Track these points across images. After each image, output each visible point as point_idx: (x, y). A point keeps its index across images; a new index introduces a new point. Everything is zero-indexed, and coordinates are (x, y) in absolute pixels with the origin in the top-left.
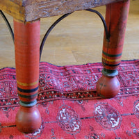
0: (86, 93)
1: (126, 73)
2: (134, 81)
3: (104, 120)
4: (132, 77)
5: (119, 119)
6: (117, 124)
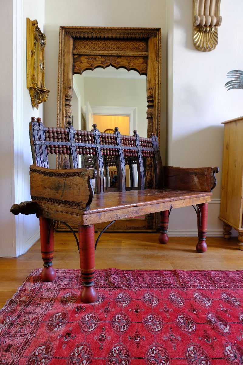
0: (188, 286)
1: (215, 277)
2: (220, 281)
3: (201, 301)
4: (219, 279)
5: (210, 301)
6: (209, 304)
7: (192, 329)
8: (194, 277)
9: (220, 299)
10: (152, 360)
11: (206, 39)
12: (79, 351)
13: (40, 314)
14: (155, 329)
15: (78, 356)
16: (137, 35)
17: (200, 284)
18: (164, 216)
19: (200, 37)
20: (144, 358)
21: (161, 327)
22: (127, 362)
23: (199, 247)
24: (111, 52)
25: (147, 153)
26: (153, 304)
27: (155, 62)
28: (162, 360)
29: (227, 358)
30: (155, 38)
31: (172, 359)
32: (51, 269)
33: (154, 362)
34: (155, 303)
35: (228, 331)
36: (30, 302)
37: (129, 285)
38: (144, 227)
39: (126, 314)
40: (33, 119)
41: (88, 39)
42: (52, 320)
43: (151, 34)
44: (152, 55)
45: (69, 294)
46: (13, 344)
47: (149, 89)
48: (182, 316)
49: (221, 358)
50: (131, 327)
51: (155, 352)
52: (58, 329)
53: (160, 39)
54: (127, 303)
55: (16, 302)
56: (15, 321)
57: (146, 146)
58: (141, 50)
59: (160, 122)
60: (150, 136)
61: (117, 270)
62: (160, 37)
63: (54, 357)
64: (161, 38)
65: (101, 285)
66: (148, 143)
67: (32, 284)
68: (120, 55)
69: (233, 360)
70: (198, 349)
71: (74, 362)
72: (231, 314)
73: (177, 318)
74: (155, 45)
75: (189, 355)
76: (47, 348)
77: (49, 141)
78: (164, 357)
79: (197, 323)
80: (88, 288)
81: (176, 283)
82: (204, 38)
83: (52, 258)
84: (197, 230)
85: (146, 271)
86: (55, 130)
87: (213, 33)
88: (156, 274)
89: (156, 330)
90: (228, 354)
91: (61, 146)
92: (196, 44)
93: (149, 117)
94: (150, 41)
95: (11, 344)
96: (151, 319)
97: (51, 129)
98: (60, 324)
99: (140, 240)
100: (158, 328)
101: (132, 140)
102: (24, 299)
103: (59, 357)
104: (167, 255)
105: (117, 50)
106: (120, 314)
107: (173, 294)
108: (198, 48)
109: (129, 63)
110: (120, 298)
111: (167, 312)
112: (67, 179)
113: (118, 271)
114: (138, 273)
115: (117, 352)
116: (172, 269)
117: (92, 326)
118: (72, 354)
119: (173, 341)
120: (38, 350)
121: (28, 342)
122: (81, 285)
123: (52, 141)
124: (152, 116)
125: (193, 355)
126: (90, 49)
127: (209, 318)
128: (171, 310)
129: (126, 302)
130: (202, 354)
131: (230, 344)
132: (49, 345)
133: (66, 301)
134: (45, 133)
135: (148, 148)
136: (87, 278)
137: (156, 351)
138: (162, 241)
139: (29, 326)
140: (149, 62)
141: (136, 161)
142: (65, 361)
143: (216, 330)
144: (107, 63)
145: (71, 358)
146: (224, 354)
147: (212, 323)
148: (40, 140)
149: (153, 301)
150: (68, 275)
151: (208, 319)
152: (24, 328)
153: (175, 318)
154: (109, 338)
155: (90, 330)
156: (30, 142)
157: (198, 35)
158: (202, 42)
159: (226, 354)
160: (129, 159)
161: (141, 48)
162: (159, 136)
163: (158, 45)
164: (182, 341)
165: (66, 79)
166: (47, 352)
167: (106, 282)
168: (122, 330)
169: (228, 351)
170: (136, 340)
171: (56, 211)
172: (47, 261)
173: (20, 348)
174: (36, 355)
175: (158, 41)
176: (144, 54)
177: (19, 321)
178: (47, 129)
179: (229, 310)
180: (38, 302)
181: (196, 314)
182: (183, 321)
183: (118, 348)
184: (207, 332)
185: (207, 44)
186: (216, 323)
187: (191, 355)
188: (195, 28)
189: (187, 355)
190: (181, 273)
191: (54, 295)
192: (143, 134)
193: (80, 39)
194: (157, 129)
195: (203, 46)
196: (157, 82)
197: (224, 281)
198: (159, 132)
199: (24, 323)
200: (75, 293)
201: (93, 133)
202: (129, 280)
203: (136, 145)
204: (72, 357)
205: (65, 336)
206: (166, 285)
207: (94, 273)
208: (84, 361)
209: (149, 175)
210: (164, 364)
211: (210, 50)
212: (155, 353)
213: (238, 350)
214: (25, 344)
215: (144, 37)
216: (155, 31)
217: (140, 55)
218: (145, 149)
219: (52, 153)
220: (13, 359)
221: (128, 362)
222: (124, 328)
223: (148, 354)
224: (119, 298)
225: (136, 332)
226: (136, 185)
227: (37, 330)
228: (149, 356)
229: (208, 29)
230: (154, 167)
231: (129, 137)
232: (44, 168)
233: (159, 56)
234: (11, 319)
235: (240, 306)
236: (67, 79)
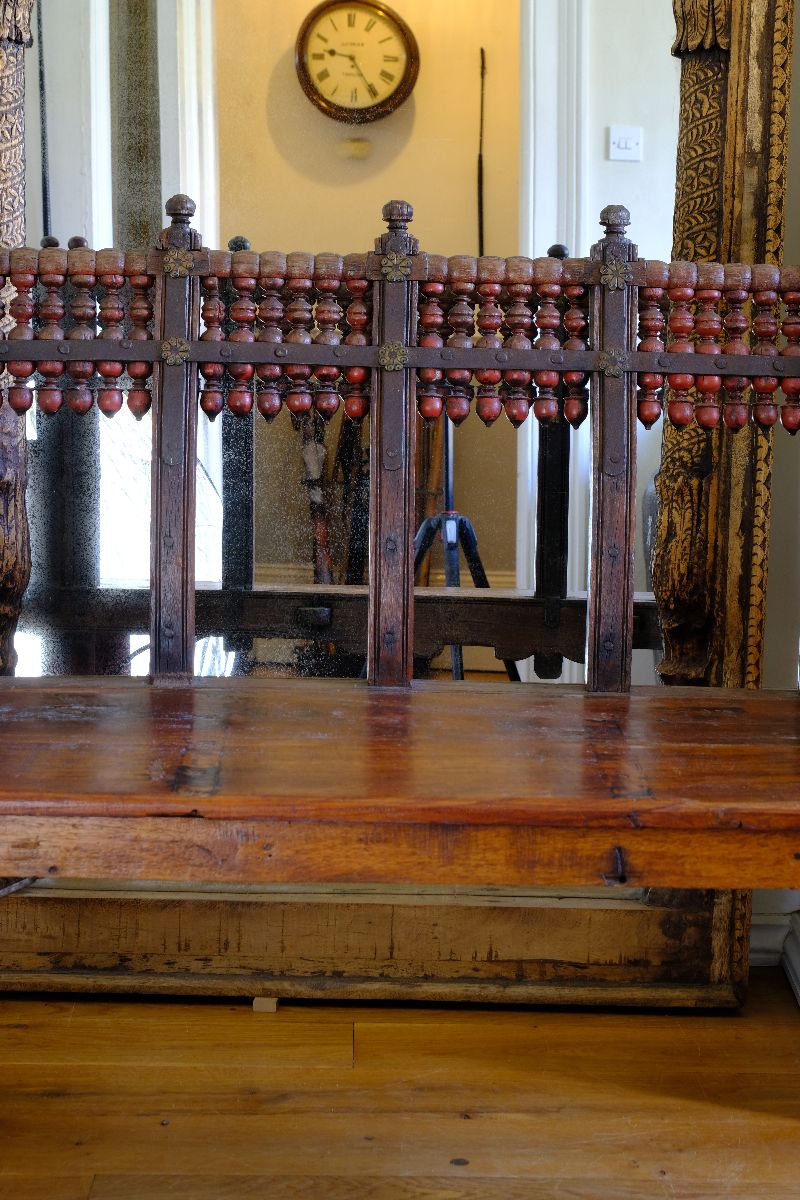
38: (635, 963)
59: (782, 89)
93: (693, 44)
124: (722, 41)
194: (757, 146)
209: (680, 534)
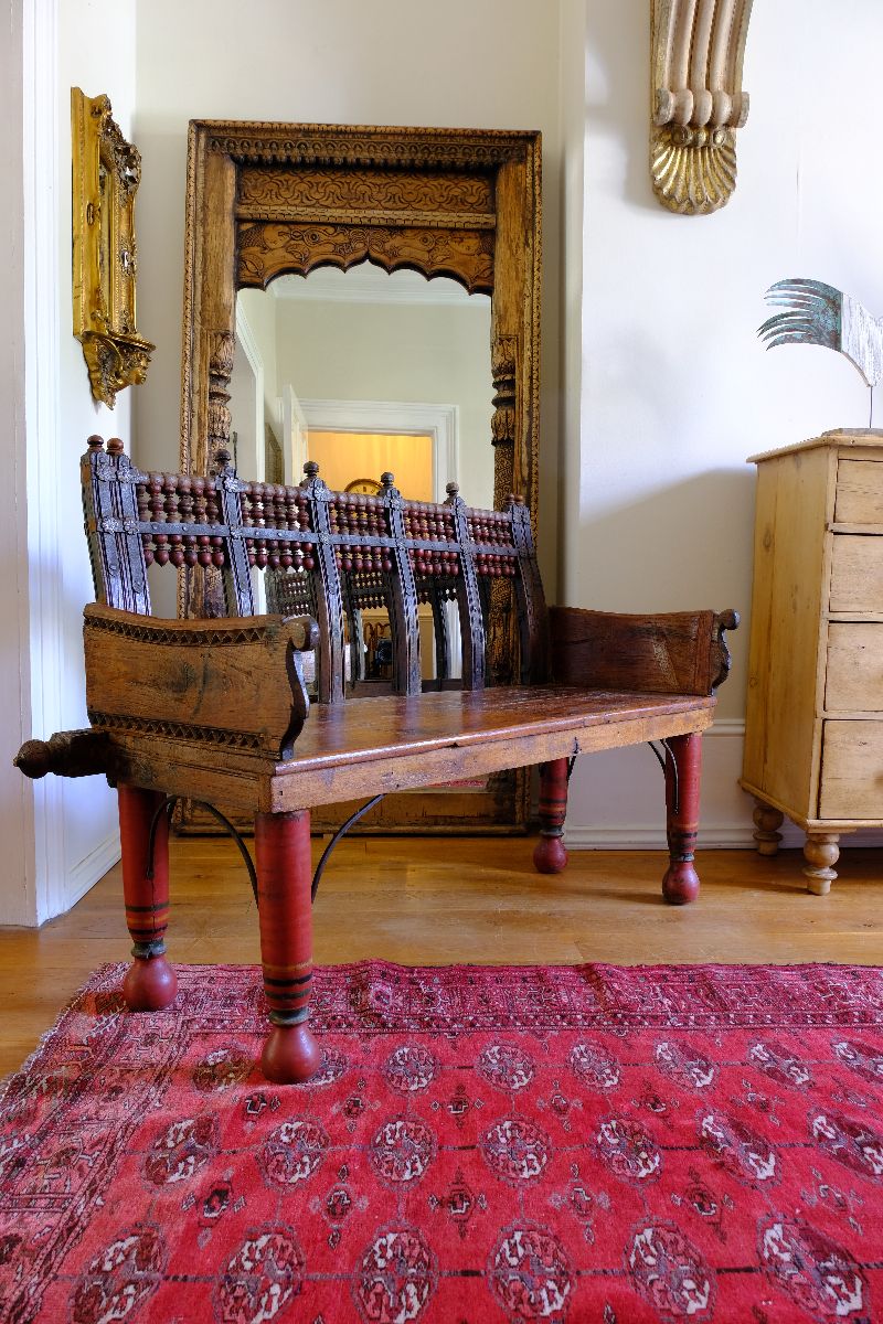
0: (634, 1017)
1: (728, 986)
2: (745, 1001)
3: (676, 1070)
4: (740, 995)
5: (712, 1071)
6: (708, 1080)
7: (647, 1167)
8: (654, 989)
9: (743, 1064)
10: (511, 1278)
11: (696, 171)
12: (258, 1252)
13: (118, 1125)
14: (521, 1170)
15: (252, 1270)
16: (460, 156)
17: (677, 1011)
18: (551, 775)
19: (673, 163)
20: (483, 1272)
21: (540, 1164)
22: (424, 1287)
23: (671, 884)
24: (369, 213)
25: (494, 561)
26: (513, 1082)
27: (521, 250)
28: (544, 1277)
29: (770, 1269)
30: (520, 167)
31: (578, 1273)
32: (159, 964)
33: (519, 1285)
34: (521, 1080)
35: (771, 1173)
36: (84, 1083)
37: (432, 1019)
38: (484, 816)
39: (421, 1119)
40: (94, 442)
41: (289, 166)
42: (163, 1145)
43: (507, 152)
44: (508, 225)
45: (221, 1053)
46: (22, 1233)
47: (501, 340)
48: (614, 1123)
49: (749, 1270)
50: (438, 1165)
51: (521, 1251)
52: (183, 1177)
53: (536, 169)
54: (424, 1081)
55: (35, 1084)
56: (29, 1152)
57: (490, 539)
58: (473, 208)
59: (536, 455)
60: (502, 503)
61: (389, 965)
62: (537, 164)
63: (167, 1278)
64: (540, 166)
65: (334, 1018)
66: (495, 526)
67: (93, 1019)
68: (400, 223)
69: (791, 1276)
70: (669, 1237)
71: (239, 1292)
72: (781, 1114)
73: (598, 1131)
74: (520, 192)
75: (639, 1259)
76: (145, 1245)
77: (152, 520)
78: (553, 1269)
79: (663, 1148)
80: (288, 1030)
81: (593, 1009)
82: (688, 168)
83: (164, 928)
84: (664, 826)
85: (492, 969)
86: (173, 480)
87: (721, 152)
88: (524, 980)
89: (526, 1174)
90: (772, 1254)
91: (193, 539)
92: (661, 188)
93: (500, 439)
94: (502, 177)
95: (16, 1235)
96: (509, 1134)
97: (159, 480)
98: (191, 1159)
99: (468, 862)
100: (531, 1167)
101: (441, 517)
102: (63, 1072)
103: (185, 1278)
104: (563, 914)
105: (387, 205)
106: (400, 1118)
107: (582, 1048)
108: (668, 202)
109: (429, 252)
110: (401, 1063)
111: (562, 1111)
112: (214, 651)
113: (396, 970)
114: (461, 977)
115: (390, 1254)
116: (581, 960)
117: (304, 1164)
118: (233, 1263)
119: (586, 1210)
120: (111, 1251)
121: (76, 1224)
122: (263, 1020)
123: (163, 521)
124: (511, 436)
125: (651, 1260)
126: (297, 202)
127: (706, 1130)
128: (577, 1103)
129: (419, 1077)
130: (685, 1254)
131: (780, 1217)
132: (150, 1235)
133: (212, 1077)
134: (139, 493)
135: (496, 545)
136: (287, 996)
137: (524, 1247)
138: (546, 865)
139: (80, 1169)
140: (501, 249)
141: (455, 591)
142: (206, 1292)
143: (732, 1171)
144: (355, 250)
145: (227, 1277)
146: (759, 1253)
147: (718, 1146)
148: (121, 516)
149: (513, 1072)
150: (217, 988)
151: (704, 1134)
152: (64, 1177)
153: (590, 1129)
154: (363, 1204)
155: (294, 1179)
156: (86, 525)
157: (668, 156)
158: (681, 183)
159: (766, 1255)
160: (430, 585)
161: (471, 200)
162: (533, 504)
163: (530, 191)
164: (615, 1209)
165: (210, 303)
166: (144, 1260)
167: (352, 1010)
168: (407, 1176)
169: (772, 1244)
170: (455, 1208)
171: (175, 763)
172: (145, 937)
173: (49, 1246)
174: (106, 1272)
175: (529, 180)
176: (482, 220)
177: (45, 1151)
178: (145, 479)
179: (774, 1103)
180: (115, 1084)
181: (664, 1117)
182: (615, 1141)
183: (391, 1237)
184: (702, 1179)
185: (699, 188)
186: (730, 1145)
187: (646, 1260)
188: (657, 132)
189: (633, 1259)
190: (611, 976)
191: (170, 1058)
192: (480, 497)
193: (260, 165)
194: (526, 478)
195: (686, 197)
196: (527, 319)
197: (757, 1001)
198: (533, 489)
199: (65, 1157)
200: (243, 1047)
201: (307, 494)
202: (433, 999)
203: (454, 536)
204: (233, 1276)
205: (208, 1202)
206: (558, 1017)
207: (309, 977)
208: (276, 1289)
209: (499, 636)
210: (554, 1291)
211: (708, 210)
212: (520, 1255)
213: (806, 1240)
214: (65, 1232)
215: (481, 164)
216: (521, 142)
217: (468, 226)
218: (485, 549)
219: (162, 563)
220: (21, 1288)
221: (427, 1287)
222: (414, 1169)
223: (498, 1259)
224: (395, 1064)
225: (457, 1183)
226: (456, 671)
227: (109, 1182)
228: (500, 1265)
229: (703, 136)
230: (519, 609)
231: (432, 510)
232: (135, 613)
233: (533, 230)
234: (16, 1144)
235: (811, 1085)
236: (216, 306)
